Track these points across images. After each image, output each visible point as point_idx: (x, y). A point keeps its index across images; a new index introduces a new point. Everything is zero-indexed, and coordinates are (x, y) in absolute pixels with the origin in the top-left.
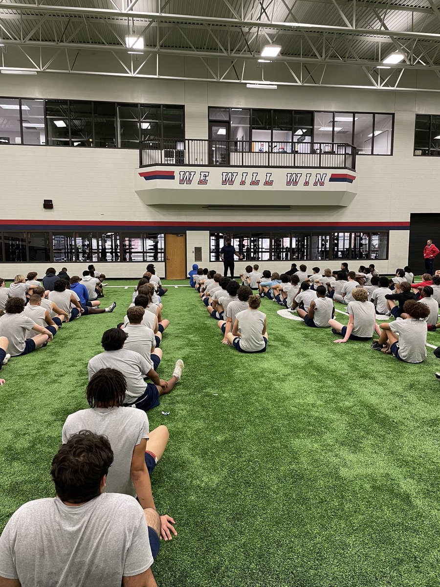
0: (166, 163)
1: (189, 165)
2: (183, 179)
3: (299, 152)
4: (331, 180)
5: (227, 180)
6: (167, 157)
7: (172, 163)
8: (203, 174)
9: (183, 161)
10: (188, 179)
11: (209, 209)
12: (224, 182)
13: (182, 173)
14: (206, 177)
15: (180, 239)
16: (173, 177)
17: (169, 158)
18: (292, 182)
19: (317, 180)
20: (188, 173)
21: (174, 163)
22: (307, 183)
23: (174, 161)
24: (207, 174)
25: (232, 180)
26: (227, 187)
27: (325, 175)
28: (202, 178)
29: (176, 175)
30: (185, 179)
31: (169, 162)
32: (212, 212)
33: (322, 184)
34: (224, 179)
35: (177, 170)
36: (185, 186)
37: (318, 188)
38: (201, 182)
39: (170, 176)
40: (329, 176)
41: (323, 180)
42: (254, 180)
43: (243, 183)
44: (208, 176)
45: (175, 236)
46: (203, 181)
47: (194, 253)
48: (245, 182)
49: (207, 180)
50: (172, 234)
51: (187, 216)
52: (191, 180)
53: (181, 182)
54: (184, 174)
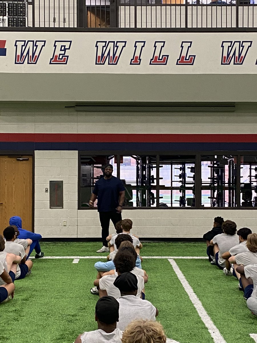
1: (34, 29)
5: (106, 55)
8: (59, 44)
9: (23, 21)
10: (31, 54)
11: (77, 111)
12: (100, 60)
13: (20, 44)
14: (65, 50)
15: (23, 166)
16: (2, 52)
20: (30, 44)
21: (7, 26)
23: (6, 21)
24: (67, 45)
25: (114, 55)
26: (106, 69)
28: (58, 52)
29: (9, 47)
30: (25, 54)
32: (83, 116)
34: (100, 54)
35: (10, 38)
36: (25, 68)
38: (55, 60)
42: (157, 54)
43: (136, 61)
44: (69, 49)
45: (13, 160)
46: (59, 59)
47: (49, 193)
48: (140, 60)
49: (68, 57)
50: (7, 156)
51: (36, 124)
52: (36, 56)
53: (19, 60)
54: (24, 46)
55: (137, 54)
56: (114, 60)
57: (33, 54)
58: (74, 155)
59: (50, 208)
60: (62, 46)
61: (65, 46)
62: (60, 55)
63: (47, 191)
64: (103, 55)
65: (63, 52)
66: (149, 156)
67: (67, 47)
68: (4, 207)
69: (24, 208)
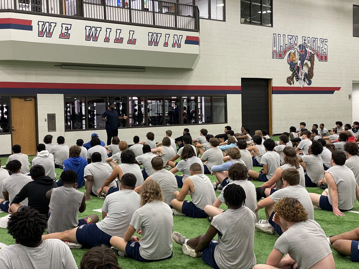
0: (21, 9)
1: (48, 14)
2: (42, 30)
3: (150, 10)
4: (187, 42)
5: (91, 35)
6: (22, 3)
7: (27, 10)
8: (64, 26)
9: (40, 9)
11: (63, 68)
12: (88, 38)
13: (41, 24)
14: (68, 30)
15: (29, 104)
16: (30, 28)
17: (23, 4)
18: (153, 42)
19: (175, 42)
20: (47, 24)
21: (30, 10)
22: (166, 44)
23: (30, 7)
25: (95, 35)
26: (91, 43)
27: (181, 37)
28: (64, 31)
29: (34, 25)
30: (44, 30)
31: (24, 9)
33: (179, 46)
34: (87, 34)
35: (35, 19)
36: (44, 40)
37: (176, 50)
38: (62, 36)
39: (27, 26)
40: (184, 39)
41: (180, 42)
42: (118, 37)
43: (107, 40)
44: (70, 29)
45: (23, 100)
46: (65, 35)
47: (47, 122)
48: (109, 39)
49: (70, 34)
50: (18, 98)
51: (37, 76)
52: (51, 33)
53: (41, 34)
54: (43, 25)
55: (108, 36)
56: (96, 39)
57: (49, 31)
58: (61, 97)
59: (48, 132)
60: (66, 27)
61: (68, 27)
62: (65, 32)
63: (46, 120)
64: (89, 35)
65: (67, 31)
66: (110, 97)
67: (69, 28)
68: (17, 133)
69: (30, 133)
